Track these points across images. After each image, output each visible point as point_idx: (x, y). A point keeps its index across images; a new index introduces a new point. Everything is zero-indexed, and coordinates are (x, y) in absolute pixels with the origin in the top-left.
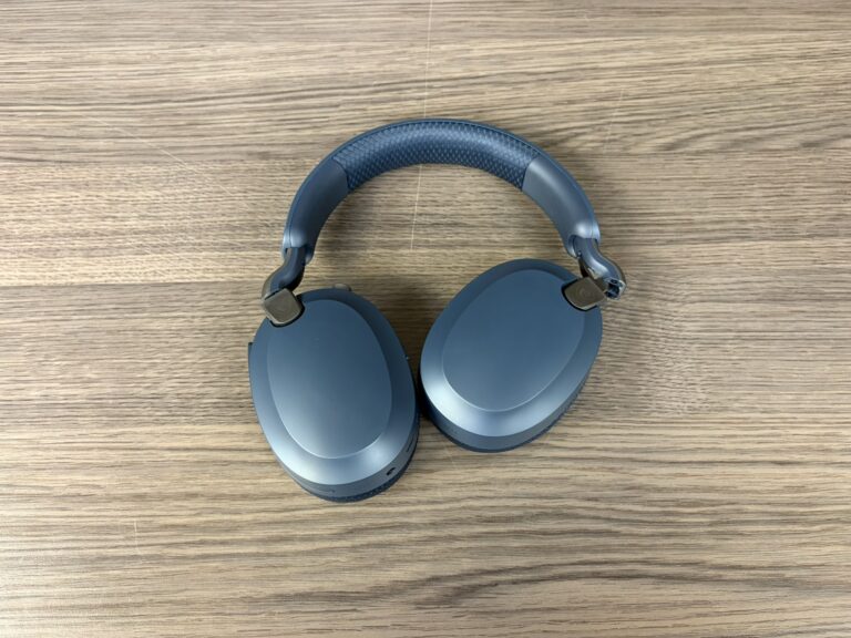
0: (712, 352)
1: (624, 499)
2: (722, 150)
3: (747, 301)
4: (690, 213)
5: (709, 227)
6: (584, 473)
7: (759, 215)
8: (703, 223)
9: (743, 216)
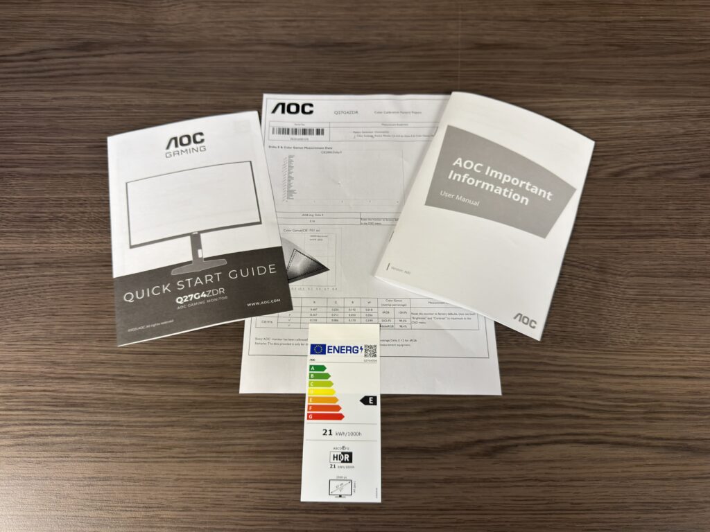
0: (644, 308)
1: (591, 397)
2: (650, 178)
3: (666, 277)
4: (629, 219)
5: (642, 228)
6: (568, 380)
7: (673, 221)
8: (638, 225)
9: (663, 221)
